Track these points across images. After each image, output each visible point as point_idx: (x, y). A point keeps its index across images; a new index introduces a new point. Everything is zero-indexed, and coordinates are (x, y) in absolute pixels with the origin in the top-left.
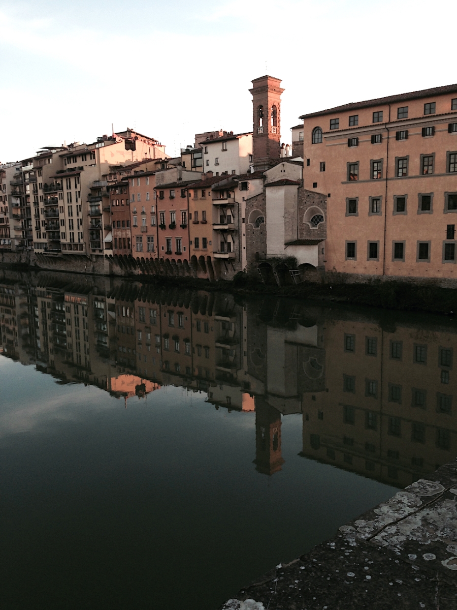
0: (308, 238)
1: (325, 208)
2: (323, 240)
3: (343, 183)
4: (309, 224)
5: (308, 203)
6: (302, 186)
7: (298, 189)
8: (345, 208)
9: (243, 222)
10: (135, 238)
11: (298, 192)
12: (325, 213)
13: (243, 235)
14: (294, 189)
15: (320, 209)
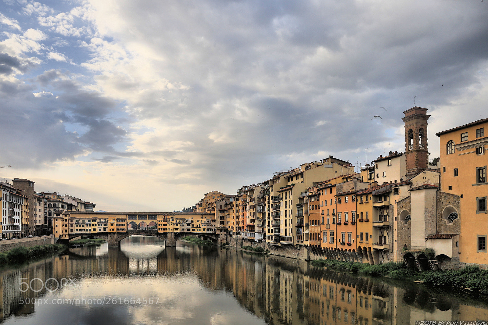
0: (445, 233)
1: (459, 207)
2: (457, 235)
3: (473, 185)
4: (446, 221)
5: (445, 203)
6: (440, 189)
7: (437, 191)
8: (476, 206)
9: (396, 220)
10: (323, 232)
11: (437, 194)
12: (459, 211)
13: (395, 230)
14: (433, 192)
15: (455, 208)
